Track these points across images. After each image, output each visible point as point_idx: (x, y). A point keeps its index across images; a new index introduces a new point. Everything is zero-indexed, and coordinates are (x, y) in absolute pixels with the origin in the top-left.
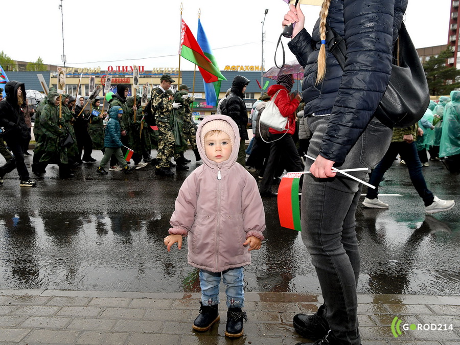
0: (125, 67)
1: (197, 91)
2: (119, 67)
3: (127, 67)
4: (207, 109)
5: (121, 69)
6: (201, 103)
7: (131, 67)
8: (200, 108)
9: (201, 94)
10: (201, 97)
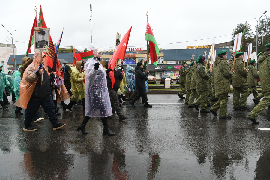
0: (132, 49)
1: (172, 60)
2: (129, 49)
3: (133, 48)
4: (178, 70)
5: (131, 50)
6: (175, 67)
7: (136, 48)
8: (173, 69)
9: (174, 61)
10: (174, 63)
